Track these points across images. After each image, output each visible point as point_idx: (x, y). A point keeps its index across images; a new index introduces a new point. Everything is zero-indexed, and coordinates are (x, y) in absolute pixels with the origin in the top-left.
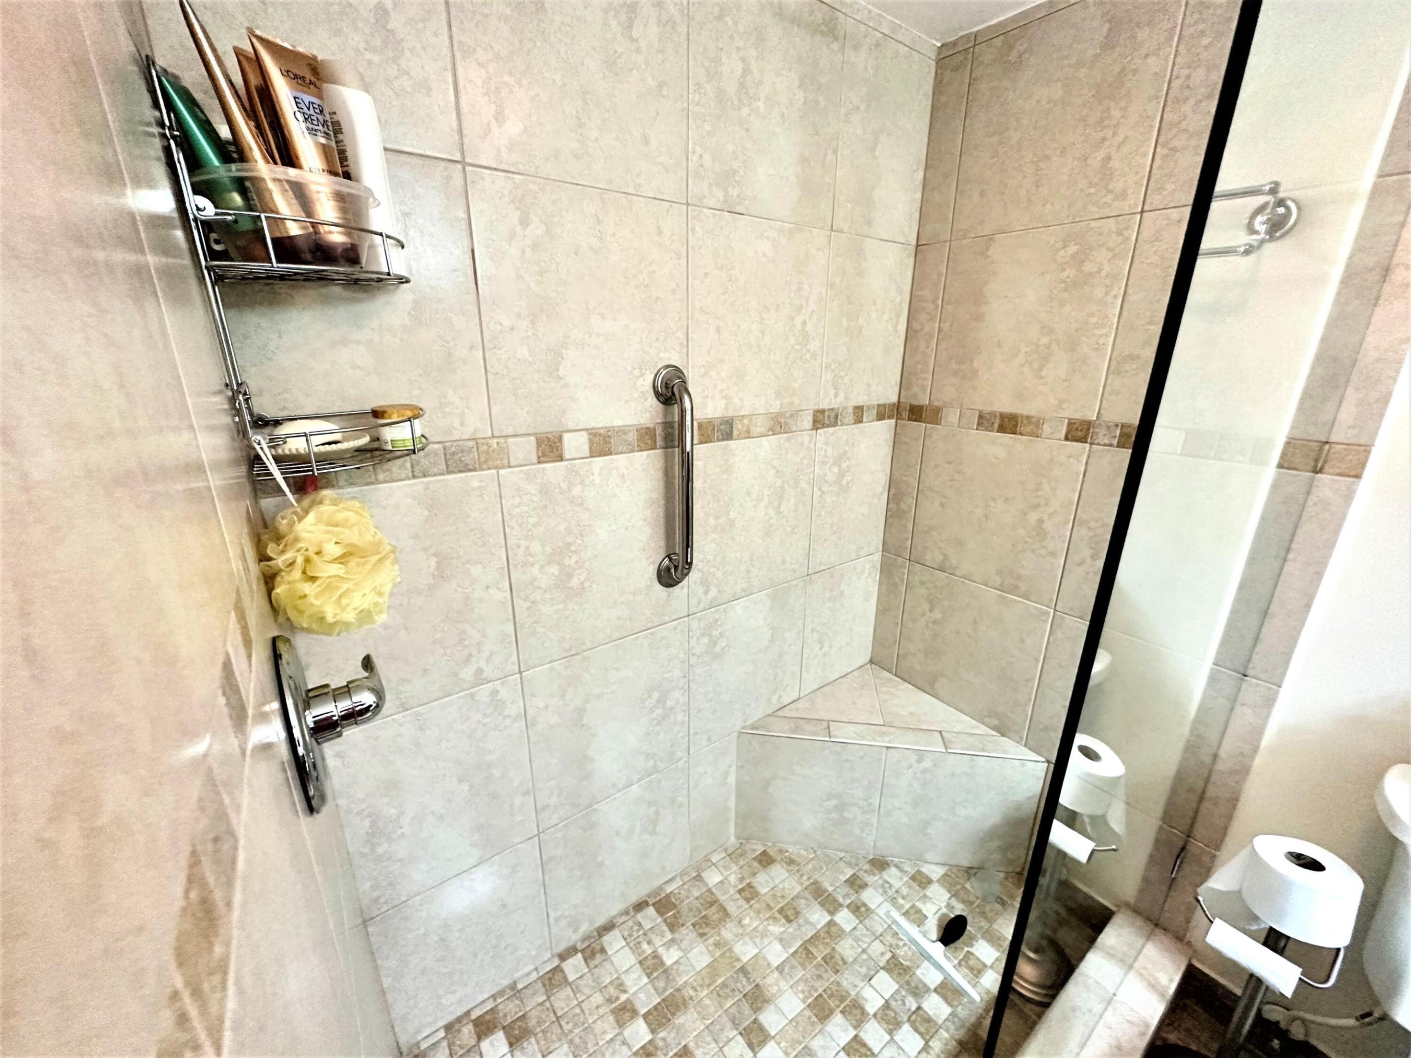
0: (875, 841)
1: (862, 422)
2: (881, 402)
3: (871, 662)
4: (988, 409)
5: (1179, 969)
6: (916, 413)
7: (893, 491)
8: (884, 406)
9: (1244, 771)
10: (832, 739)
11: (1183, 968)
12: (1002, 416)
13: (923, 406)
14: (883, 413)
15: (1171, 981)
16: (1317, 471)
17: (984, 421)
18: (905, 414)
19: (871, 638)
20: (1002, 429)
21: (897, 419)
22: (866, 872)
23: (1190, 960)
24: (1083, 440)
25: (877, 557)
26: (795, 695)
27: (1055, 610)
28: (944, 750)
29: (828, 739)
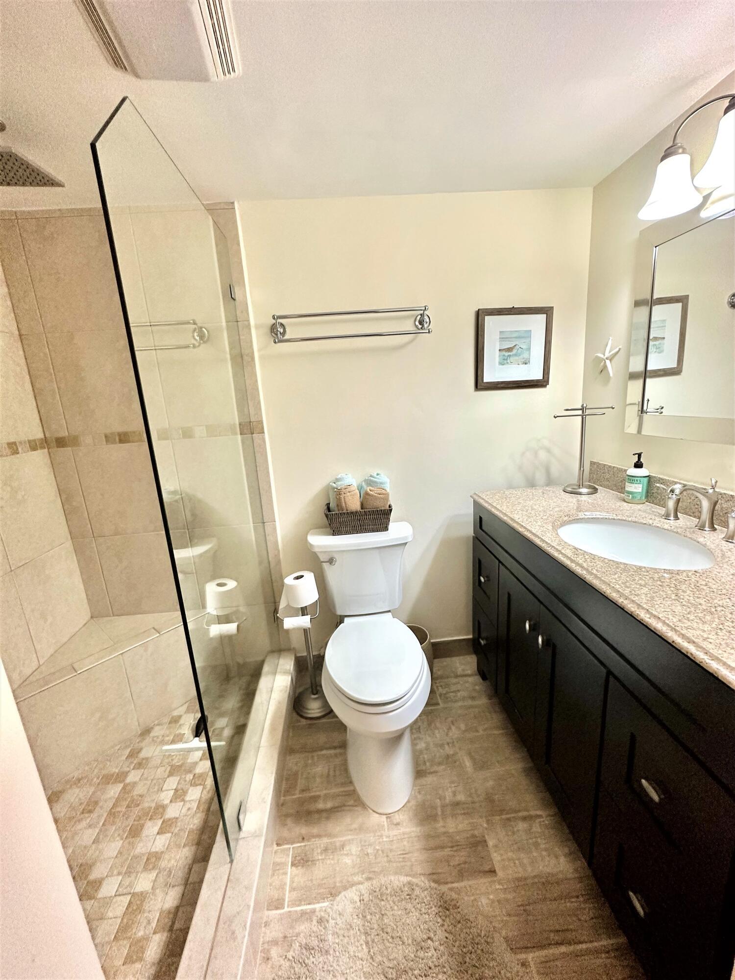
0: (138, 720)
1: (18, 453)
2: (31, 438)
3: (92, 617)
4: (108, 431)
5: (292, 659)
6: (61, 442)
7: (64, 497)
8: (34, 441)
9: (279, 562)
10: (79, 672)
11: (294, 658)
12: (119, 435)
13: (64, 438)
14: (34, 446)
15: (291, 666)
16: (252, 434)
17: (108, 439)
18: (54, 444)
19: (86, 601)
20: (121, 441)
21: (48, 449)
22: (138, 743)
23: (295, 655)
24: (166, 439)
25: (69, 544)
26: (35, 665)
27: (188, 529)
28: (158, 635)
29: (75, 674)
